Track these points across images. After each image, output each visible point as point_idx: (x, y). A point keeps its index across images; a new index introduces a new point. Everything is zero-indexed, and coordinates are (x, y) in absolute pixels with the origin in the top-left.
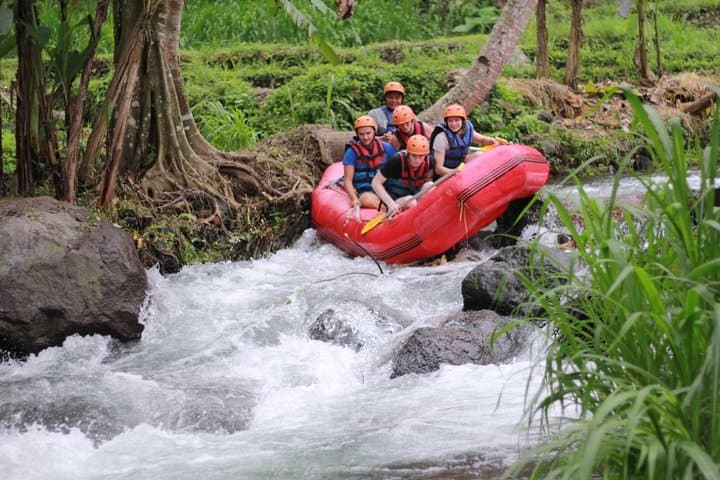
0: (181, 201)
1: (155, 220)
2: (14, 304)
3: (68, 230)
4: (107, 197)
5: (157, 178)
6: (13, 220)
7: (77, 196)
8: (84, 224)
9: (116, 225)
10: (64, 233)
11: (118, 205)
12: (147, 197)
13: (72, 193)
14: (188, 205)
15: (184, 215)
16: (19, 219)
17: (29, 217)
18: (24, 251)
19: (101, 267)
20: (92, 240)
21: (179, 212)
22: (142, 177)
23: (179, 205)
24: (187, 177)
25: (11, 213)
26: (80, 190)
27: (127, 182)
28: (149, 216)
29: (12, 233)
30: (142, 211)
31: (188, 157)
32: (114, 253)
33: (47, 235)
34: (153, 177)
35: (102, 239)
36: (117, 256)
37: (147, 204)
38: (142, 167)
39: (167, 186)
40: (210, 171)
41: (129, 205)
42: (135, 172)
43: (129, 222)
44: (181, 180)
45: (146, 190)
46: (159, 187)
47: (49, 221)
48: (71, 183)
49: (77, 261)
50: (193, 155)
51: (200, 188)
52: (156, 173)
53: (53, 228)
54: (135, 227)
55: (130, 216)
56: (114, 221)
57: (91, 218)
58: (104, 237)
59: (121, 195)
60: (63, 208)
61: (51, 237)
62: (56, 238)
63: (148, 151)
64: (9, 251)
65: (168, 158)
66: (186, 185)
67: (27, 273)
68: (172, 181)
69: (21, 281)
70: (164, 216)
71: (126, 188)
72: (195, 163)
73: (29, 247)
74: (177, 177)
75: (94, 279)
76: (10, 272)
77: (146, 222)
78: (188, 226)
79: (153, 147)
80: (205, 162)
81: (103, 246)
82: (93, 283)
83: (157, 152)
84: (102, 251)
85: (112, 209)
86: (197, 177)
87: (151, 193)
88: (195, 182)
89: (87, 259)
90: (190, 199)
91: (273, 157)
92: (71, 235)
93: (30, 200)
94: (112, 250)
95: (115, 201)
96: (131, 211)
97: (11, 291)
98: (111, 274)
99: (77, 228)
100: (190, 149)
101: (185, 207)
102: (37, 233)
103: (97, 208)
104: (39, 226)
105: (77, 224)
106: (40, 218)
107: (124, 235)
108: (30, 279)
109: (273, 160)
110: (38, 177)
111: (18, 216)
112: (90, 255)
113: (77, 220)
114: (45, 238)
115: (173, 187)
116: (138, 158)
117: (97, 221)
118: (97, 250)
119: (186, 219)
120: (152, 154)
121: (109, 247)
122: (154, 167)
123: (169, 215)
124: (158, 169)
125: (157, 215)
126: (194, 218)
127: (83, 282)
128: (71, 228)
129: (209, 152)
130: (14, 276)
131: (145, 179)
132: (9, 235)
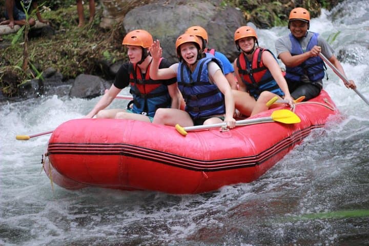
1: (260, 6)
3: (209, 11)
6: (181, 6)
8: (218, 8)
9: (238, 9)
10: (207, 12)
15: (275, 2)
16: (185, 7)
17: (190, 5)
18: (187, 22)
19: (226, 29)
20: (222, 16)
21: (272, 1)
25: (181, 3)
28: (256, 4)
29: (181, 14)
30: (252, 1)
32: (233, 22)
33: (199, 14)
35: (226, 15)
36: (235, 23)
43: (244, 6)
47: (199, 7)
49: (213, 26)
53: (201, 10)
54: (247, 9)
55: (245, 3)
56: (236, 7)
57: (222, 5)
58: (228, 14)
61: (201, 15)
62: (203, 15)
64: (180, 23)
70: (264, 4)
73: (189, 20)
75: (223, 35)
77: (255, 7)
78: (276, 8)
81: (227, 18)
82: (222, 38)
84: (226, 21)
85: (236, 1)
89: (219, 25)
92: (211, 13)
96: (245, 1)
98: (232, 33)
99: (214, 10)
102: (193, 13)
104: (194, 9)
105: (214, 8)
106: (195, 5)
107: (239, 13)
111: (184, 5)
112: (220, 23)
113: (215, 6)
114: (197, 16)
117: (225, 6)
118: (224, 20)
119: (276, 4)
121: (231, 19)
123: (267, 3)
125: (261, 3)
126: (280, 4)
127: (217, 38)
128: (211, 10)
132: (179, 14)
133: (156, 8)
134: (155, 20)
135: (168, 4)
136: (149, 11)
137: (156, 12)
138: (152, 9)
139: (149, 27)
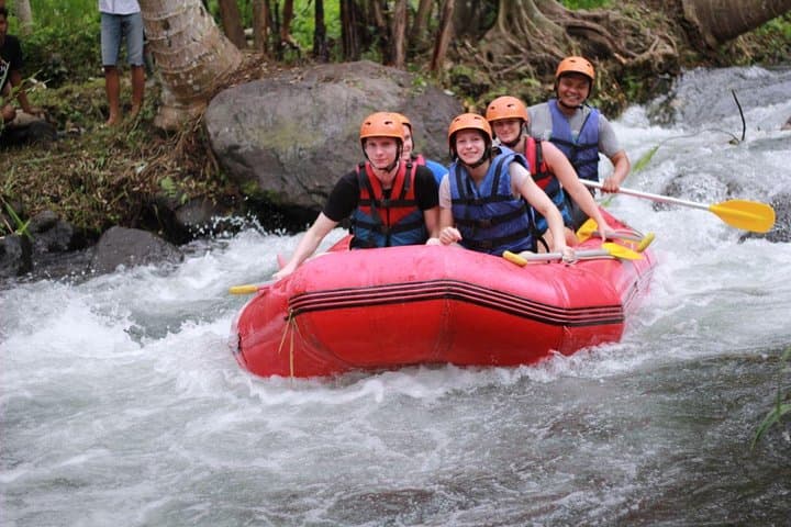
0: (523, 65)
1: (494, 87)
2: (330, 178)
3: (389, 97)
4: (438, 61)
5: (498, 40)
6: (329, 86)
7: (406, 61)
8: (407, 90)
9: (448, 92)
10: (384, 100)
11: (451, 71)
12: (485, 61)
13: (400, 57)
14: (532, 69)
15: (526, 80)
16: (337, 86)
17: (347, 82)
18: (342, 119)
19: (425, 137)
20: (415, 107)
21: (521, 77)
22: (479, 39)
23: (521, 70)
24: (530, 38)
25: (329, 79)
26: (410, 55)
27: (464, 45)
28: (488, 82)
29: (329, 101)
30: (479, 77)
31: (531, 17)
32: (440, 120)
33: (366, 102)
34: (493, 40)
35: (425, 105)
36: (443, 124)
37: (486, 70)
38: (481, 28)
39: (508, 48)
40: (556, 31)
41: (464, 70)
42: (473, 34)
43: (463, 88)
44: (524, 43)
45: (485, 54)
46: (499, 50)
47: (368, 87)
48: (399, 47)
50: (538, 14)
51: (545, 50)
52: (496, 35)
53: (372, 94)
54: (469, 94)
55: (463, 82)
56: (446, 88)
57: (415, 84)
58: (429, 104)
59: (456, 60)
60: (385, 73)
61: (371, 104)
62: (376, 106)
63: (488, 10)
64: (326, 120)
65: (509, 18)
66: (529, 48)
67: (345, 143)
68: (514, 43)
69: (337, 153)
70: (505, 82)
71: (462, 52)
72: (539, 23)
73: (347, 115)
74: (519, 38)
76: (326, 143)
77: (484, 89)
78: (530, 93)
79: (493, 6)
80: (551, 22)
81: (427, 114)
83: (497, 12)
84: (425, 119)
85: (444, 74)
86: (542, 38)
87: (490, 57)
88: (539, 44)
90: (533, 63)
91: (629, 15)
92: (393, 102)
93: (349, 65)
94: (437, 117)
95: (448, 65)
96: (465, 77)
97: (327, 163)
98: (436, 144)
99: (399, 94)
100: (535, 8)
101: (527, 72)
102: (355, 100)
103: (427, 73)
104: (358, 92)
105: (400, 90)
106: (359, 83)
107: (451, 101)
108: (347, 150)
109: (629, 19)
110: (366, 41)
111: (336, 82)
113: (400, 85)
114: (364, 106)
115: (515, 50)
116: (476, 18)
117: (422, 87)
118: (420, 117)
119: (529, 85)
120: (492, 14)
121: (434, 115)
122: (494, 28)
123: (510, 80)
124: (498, 30)
125: (497, 81)
126: (538, 84)
128: (393, 94)
129: (557, 10)
130: (331, 148)
131: (483, 42)
132: (324, 103)
133: (275, 88)
134: (274, 113)
135: (302, 79)
136: (261, 95)
137: (275, 97)
138: (266, 90)
139: (260, 127)
